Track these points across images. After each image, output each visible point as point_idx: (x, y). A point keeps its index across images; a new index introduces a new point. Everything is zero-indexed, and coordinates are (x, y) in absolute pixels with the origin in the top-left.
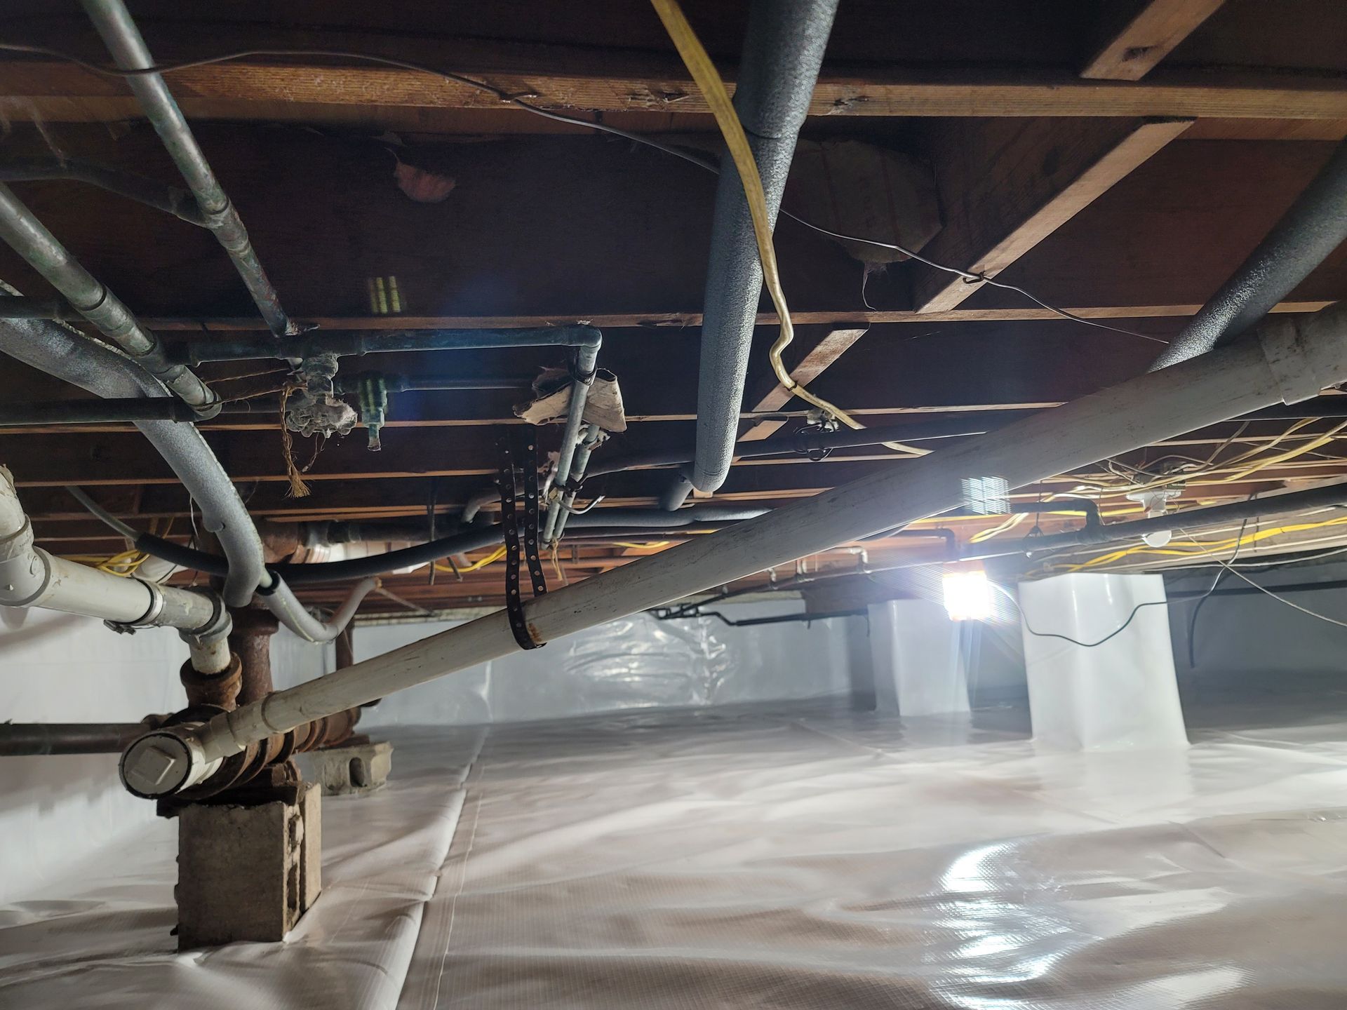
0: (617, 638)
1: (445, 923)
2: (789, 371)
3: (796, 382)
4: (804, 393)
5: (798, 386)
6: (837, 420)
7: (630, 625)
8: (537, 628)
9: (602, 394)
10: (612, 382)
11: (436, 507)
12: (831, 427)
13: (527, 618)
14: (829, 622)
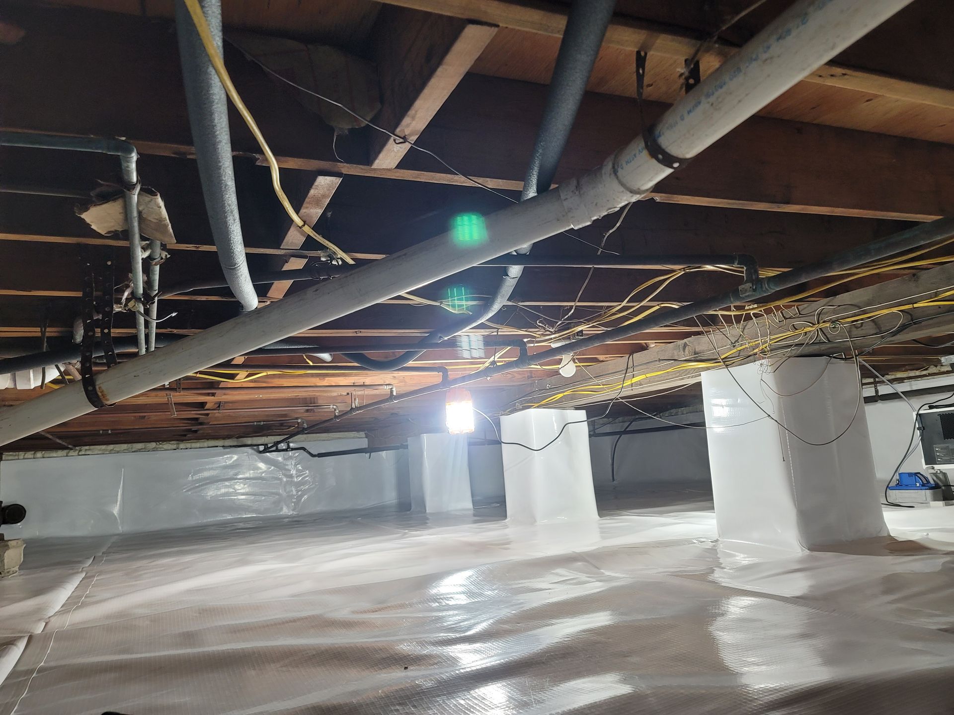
0: (226, 467)
1: (45, 648)
2: (297, 212)
3: (305, 222)
4: (312, 232)
5: (306, 225)
6: (341, 259)
7: (235, 457)
8: (105, 390)
9: (149, 208)
10: (155, 197)
11: (48, 329)
12: (336, 263)
13: (98, 383)
14: (384, 453)
